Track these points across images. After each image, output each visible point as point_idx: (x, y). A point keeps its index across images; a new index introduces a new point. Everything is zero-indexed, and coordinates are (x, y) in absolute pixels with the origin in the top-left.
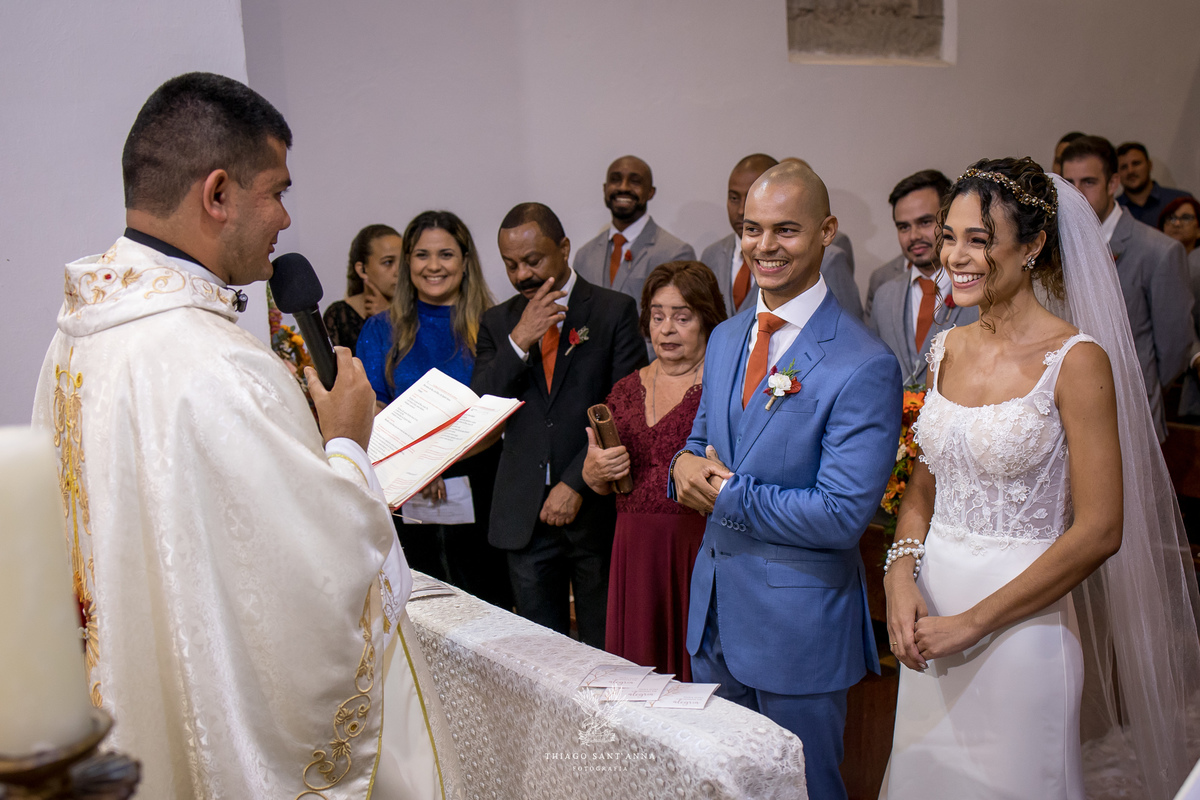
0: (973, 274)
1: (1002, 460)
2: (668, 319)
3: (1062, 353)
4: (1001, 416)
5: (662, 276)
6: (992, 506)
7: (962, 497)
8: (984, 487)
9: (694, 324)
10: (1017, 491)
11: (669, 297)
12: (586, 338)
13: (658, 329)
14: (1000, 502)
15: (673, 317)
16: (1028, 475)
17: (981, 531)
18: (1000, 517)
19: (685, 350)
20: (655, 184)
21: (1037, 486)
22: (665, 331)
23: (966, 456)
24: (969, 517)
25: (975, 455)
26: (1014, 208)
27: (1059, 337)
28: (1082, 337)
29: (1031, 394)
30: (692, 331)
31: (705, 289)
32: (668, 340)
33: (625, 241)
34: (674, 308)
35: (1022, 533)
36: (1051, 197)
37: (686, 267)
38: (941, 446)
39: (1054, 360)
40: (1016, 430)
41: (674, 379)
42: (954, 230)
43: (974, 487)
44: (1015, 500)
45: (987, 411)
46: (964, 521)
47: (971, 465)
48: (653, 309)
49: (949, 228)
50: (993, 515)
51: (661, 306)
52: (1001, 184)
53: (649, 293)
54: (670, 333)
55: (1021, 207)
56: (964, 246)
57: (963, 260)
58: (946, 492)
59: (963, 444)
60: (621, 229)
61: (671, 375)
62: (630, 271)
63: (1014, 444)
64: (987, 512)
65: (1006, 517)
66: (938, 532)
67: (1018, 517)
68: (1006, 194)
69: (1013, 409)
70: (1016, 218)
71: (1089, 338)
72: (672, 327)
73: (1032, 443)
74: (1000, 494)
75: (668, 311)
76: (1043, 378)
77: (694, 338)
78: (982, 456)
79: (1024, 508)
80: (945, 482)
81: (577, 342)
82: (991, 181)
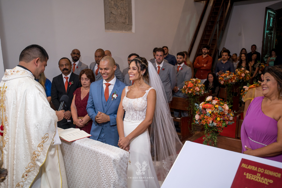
0: (133, 75)
1: (139, 108)
2: (84, 80)
3: (149, 90)
4: (138, 100)
5: (83, 72)
6: (136, 116)
7: (131, 114)
8: (135, 112)
9: (89, 81)
10: (141, 113)
11: (84, 76)
12: (73, 83)
13: (83, 82)
14: (138, 115)
15: (85, 80)
16: (143, 111)
17: (134, 120)
18: (137, 118)
19: (87, 85)
20: (81, 55)
21: (144, 112)
22: (84, 82)
23: (132, 107)
24: (132, 118)
25: (134, 107)
26: (141, 65)
27: (148, 88)
28: (152, 88)
29: (143, 97)
30: (88, 82)
31: (91, 74)
32: (84, 84)
33: (76, 64)
34: (85, 78)
35: (141, 120)
36: (147, 64)
37: (87, 70)
38: (127, 106)
39: (147, 91)
40: (141, 103)
41: (86, 90)
42: (131, 67)
43: (133, 112)
44: (140, 115)
45: (136, 99)
46: (131, 119)
47: (133, 109)
48: (81, 78)
49: (130, 67)
50: (136, 118)
51: (83, 78)
52: (139, 60)
53: (81, 75)
54: (85, 83)
55: (142, 64)
56: (132, 70)
57: (131, 72)
58: (128, 114)
59: (131, 105)
60: (75, 62)
61: (85, 89)
62: (78, 70)
63: (141, 105)
64: (135, 117)
65: (138, 118)
66: (125, 121)
67: (141, 117)
68: (139, 62)
69: (140, 99)
70: (141, 66)
71: (153, 88)
72: (85, 81)
73: (144, 105)
74: (138, 114)
75: (84, 79)
76: (145, 94)
77: (89, 83)
78: (135, 107)
79: (142, 116)
80: (128, 112)
81: (71, 84)
82: (137, 60)
